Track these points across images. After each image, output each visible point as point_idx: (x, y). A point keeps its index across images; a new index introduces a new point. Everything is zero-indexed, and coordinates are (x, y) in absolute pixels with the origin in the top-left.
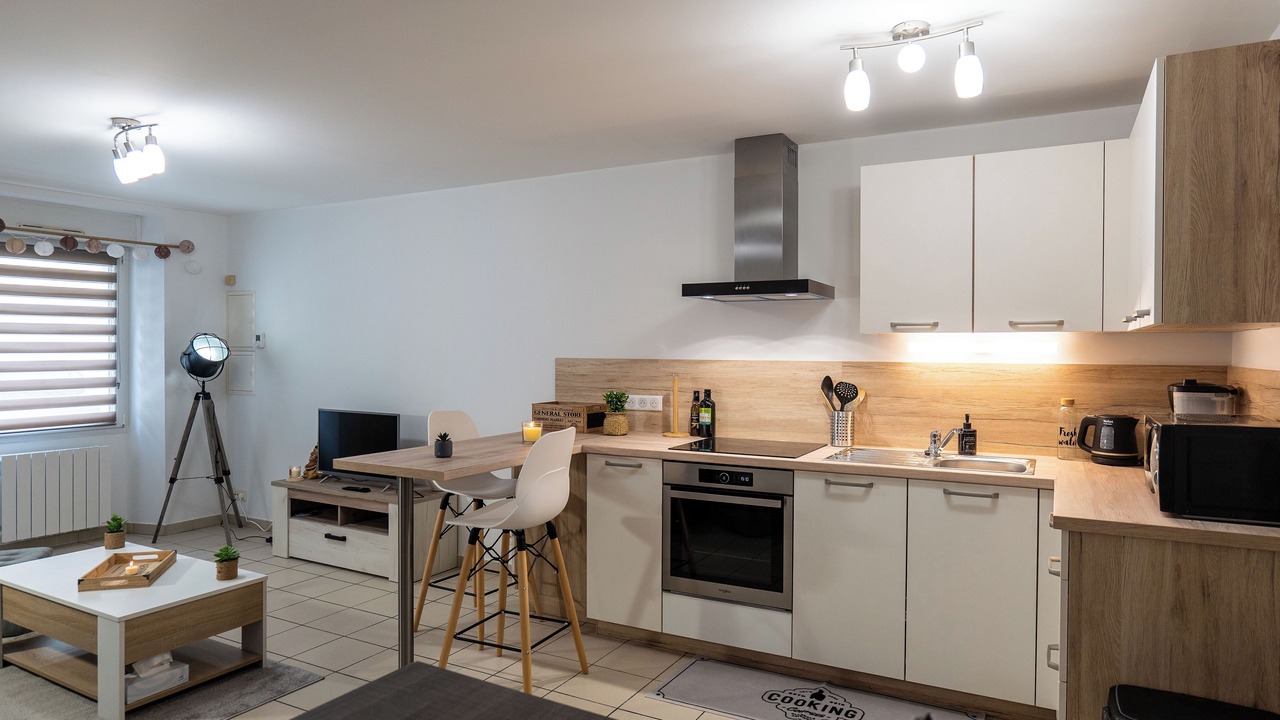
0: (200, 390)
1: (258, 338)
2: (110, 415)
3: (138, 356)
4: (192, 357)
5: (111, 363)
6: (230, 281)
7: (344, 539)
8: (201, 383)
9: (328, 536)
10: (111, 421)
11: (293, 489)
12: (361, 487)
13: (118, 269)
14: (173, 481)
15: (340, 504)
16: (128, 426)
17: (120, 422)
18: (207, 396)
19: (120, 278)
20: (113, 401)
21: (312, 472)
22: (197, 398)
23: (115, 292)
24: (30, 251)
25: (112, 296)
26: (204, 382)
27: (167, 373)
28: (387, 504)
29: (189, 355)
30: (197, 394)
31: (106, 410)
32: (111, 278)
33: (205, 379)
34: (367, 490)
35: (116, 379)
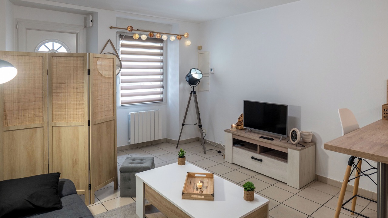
0: (192, 90)
1: (211, 70)
2: (161, 98)
3: (170, 77)
4: (190, 77)
5: (161, 79)
6: (200, 48)
7: (261, 161)
8: (192, 88)
9: (253, 158)
10: (161, 100)
11: (234, 135)
12: (269, 137)
13: (163, 45)
14: (183, 125)
15: (258, 144)
16: (166, 103)
17: (164, 101)
18: (195, 93)
19: (164, 48)
20: (162, 93)
21: (240, 127)
22: (191, 93)
23: (163, 53)
24: (140, 39)
25: (162, 55)
26: (194, 87)
27: (180, 83)
28: (287, 148)
29: (189, 76)
30: (191, 91)
31: (159, 97)
32: (162, 48)
33: (194, 86)
34: (272, 140)
35: (163, 85)
